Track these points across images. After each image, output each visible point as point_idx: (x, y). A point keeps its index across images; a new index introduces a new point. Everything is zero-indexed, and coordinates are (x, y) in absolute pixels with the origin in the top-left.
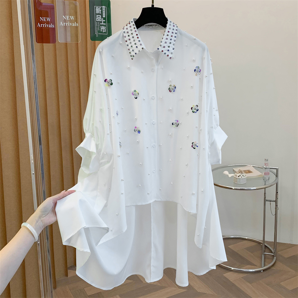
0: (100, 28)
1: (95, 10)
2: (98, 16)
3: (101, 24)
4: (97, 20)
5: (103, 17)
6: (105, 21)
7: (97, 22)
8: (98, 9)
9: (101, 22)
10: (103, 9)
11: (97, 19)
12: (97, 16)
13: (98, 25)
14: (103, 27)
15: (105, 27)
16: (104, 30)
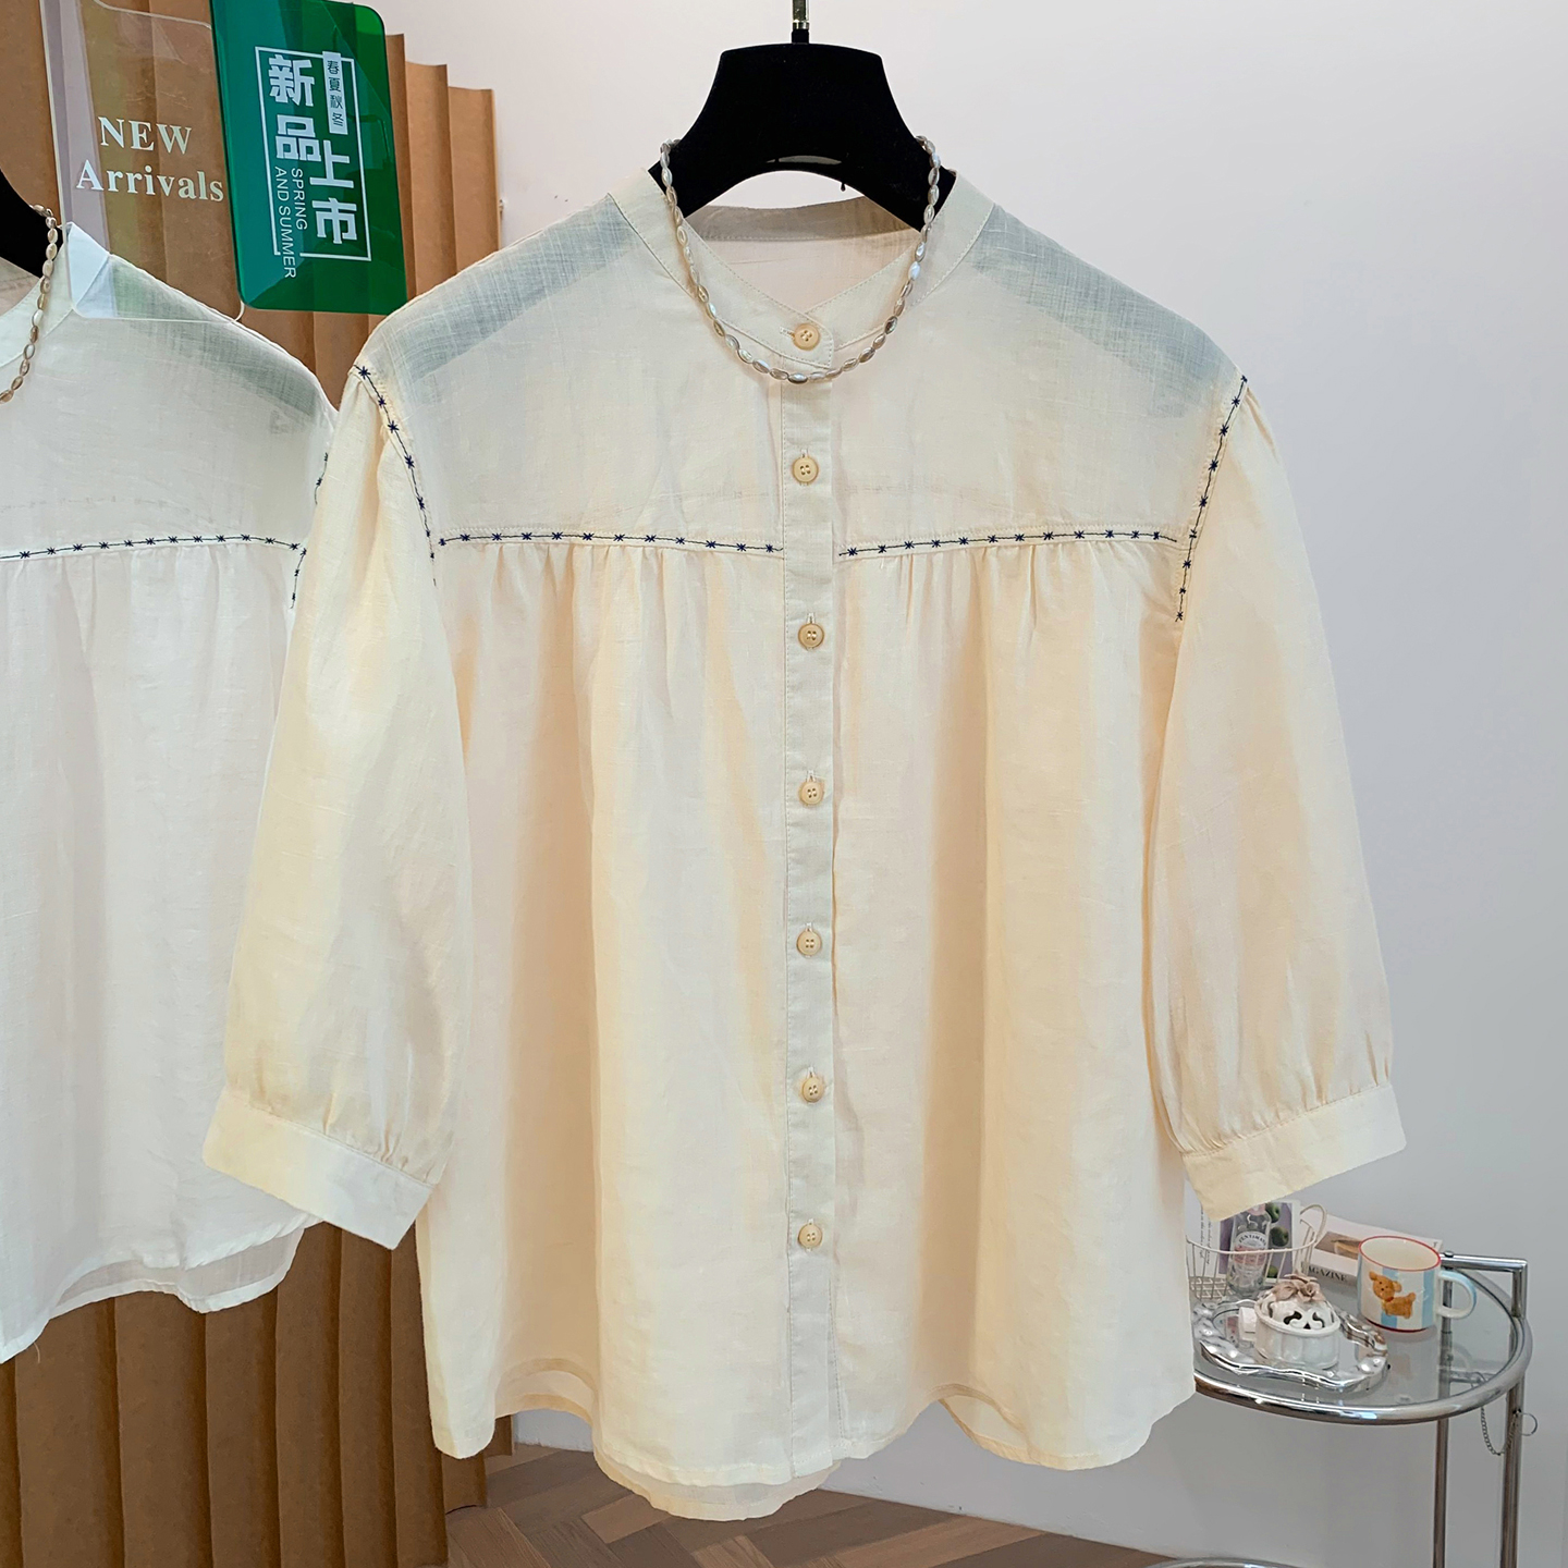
0: (311, 214)
1: (266, 78)
4: (280, 154)
6: (346, 159)
8: (286, 73)
9: (317, 168)
10: (328, 75)
11: (280, 142)
12: (282, 120)
13: (291, 186)
14: (333, 203)
15: (353, 207)
16: (344, 226)
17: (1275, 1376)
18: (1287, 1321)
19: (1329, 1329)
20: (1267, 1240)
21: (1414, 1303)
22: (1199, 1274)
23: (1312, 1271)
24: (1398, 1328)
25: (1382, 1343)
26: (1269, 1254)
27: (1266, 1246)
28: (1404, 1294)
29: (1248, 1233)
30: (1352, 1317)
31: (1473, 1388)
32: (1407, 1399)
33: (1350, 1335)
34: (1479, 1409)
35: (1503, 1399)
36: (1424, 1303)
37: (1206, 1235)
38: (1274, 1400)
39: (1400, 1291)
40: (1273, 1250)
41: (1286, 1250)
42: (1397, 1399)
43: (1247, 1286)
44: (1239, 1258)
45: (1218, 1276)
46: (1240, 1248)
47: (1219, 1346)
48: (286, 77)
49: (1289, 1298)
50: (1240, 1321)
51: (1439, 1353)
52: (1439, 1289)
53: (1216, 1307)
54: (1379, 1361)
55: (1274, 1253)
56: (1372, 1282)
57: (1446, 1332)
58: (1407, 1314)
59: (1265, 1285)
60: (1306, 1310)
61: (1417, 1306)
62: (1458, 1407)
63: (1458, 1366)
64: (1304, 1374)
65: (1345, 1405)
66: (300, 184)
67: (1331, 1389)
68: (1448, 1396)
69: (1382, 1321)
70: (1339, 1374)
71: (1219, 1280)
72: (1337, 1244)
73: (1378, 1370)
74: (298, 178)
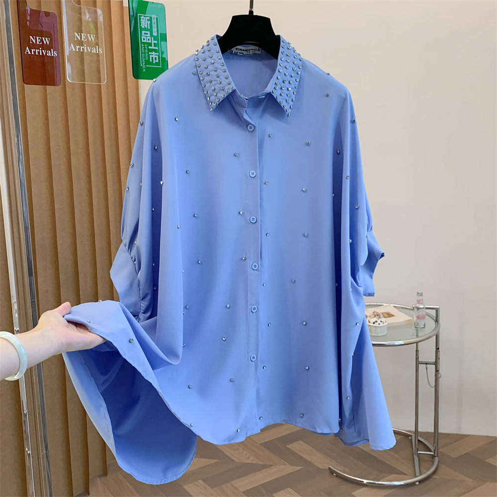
0: (149, 55)
1: (140, 22)
2: (145, 33)
3: (150, 47)
5: (154, 34)
6: (156, 42)
7: (144, 43)
9: (150, 44)
10: (153, 21)
11: (143, 38)
14: (154, 53)
15: (158, 54)
16: (156, 58)
48: (144, 21)
74: (146, 47)
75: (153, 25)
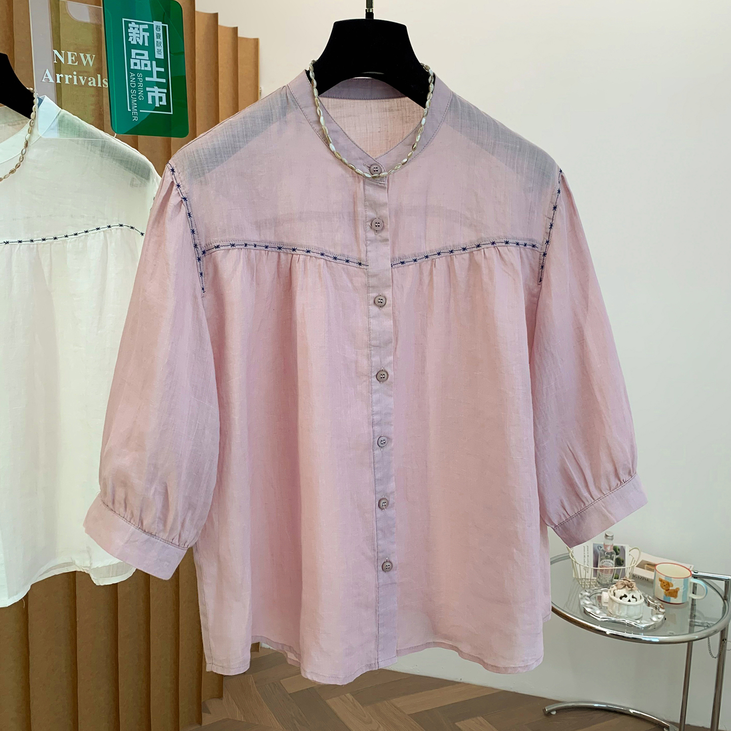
0: (146, 94)
1: (127, 33)
2: (137, 54)
3: (147, 79)
4: (132, 67)
5: (157, 56)
6: (163, 70)
7: (135, 71)
8: (136, 30)
9: (150, 74)
10: (155, 31)
11: (132, 61)
12: (134, 52)
13: (137, 81)
14: (156, 89)
15: (165, 91)
16: (160, 99)
17: (614, 622)
18: (621, 598)
19: (638, 602)
20: (614, 563)
21: (679, 592)
22: (583, 577)
23: (634, 576)
24: (671, 602)
25: (663, 608)
26: (615, 569)
27: (614, 566)
28: (674, 588)
29: (605, 560)
30: (650, 597)
31: (705, 629)
32: (672, 633)
33: (649, 605)
34: (707, 639)
35: (718, 634)
36: (684, 592)
37: (586, 560)
38: (615, 632)
39: (672, 586)
40: (616, 568)
41: (622, 567)
42: (668, 633)
43: (606, 583)
44: (602, 571)
45: (593, 578)
46: (602, 566)
47: (591, 608)
48: (136, 32)
49: (622, 589)
50: (602, 597)
51: (689, 614)
52: (691, 586)
53: (591, 591)
54: (661, 616)
55: (617, 569)
56: (660, 582)
57: (693, 605)
58: (675, 596)
59: (613, 582)
60: (629, 593)
61: (680, 593)
62: (697, 637)
63: (698, 619)
64: (627, 621)
65: (644, 635)
66: (141, 80)
67: (638, 628)
68: (693, 632)
69: (664, 598)
70: (642, 622)
71: (593, 580)
72: (646, 565)
73: (660, 620)
74: (140, 77)
75: (156, 40)
